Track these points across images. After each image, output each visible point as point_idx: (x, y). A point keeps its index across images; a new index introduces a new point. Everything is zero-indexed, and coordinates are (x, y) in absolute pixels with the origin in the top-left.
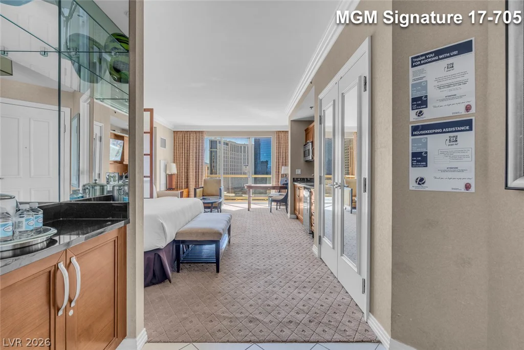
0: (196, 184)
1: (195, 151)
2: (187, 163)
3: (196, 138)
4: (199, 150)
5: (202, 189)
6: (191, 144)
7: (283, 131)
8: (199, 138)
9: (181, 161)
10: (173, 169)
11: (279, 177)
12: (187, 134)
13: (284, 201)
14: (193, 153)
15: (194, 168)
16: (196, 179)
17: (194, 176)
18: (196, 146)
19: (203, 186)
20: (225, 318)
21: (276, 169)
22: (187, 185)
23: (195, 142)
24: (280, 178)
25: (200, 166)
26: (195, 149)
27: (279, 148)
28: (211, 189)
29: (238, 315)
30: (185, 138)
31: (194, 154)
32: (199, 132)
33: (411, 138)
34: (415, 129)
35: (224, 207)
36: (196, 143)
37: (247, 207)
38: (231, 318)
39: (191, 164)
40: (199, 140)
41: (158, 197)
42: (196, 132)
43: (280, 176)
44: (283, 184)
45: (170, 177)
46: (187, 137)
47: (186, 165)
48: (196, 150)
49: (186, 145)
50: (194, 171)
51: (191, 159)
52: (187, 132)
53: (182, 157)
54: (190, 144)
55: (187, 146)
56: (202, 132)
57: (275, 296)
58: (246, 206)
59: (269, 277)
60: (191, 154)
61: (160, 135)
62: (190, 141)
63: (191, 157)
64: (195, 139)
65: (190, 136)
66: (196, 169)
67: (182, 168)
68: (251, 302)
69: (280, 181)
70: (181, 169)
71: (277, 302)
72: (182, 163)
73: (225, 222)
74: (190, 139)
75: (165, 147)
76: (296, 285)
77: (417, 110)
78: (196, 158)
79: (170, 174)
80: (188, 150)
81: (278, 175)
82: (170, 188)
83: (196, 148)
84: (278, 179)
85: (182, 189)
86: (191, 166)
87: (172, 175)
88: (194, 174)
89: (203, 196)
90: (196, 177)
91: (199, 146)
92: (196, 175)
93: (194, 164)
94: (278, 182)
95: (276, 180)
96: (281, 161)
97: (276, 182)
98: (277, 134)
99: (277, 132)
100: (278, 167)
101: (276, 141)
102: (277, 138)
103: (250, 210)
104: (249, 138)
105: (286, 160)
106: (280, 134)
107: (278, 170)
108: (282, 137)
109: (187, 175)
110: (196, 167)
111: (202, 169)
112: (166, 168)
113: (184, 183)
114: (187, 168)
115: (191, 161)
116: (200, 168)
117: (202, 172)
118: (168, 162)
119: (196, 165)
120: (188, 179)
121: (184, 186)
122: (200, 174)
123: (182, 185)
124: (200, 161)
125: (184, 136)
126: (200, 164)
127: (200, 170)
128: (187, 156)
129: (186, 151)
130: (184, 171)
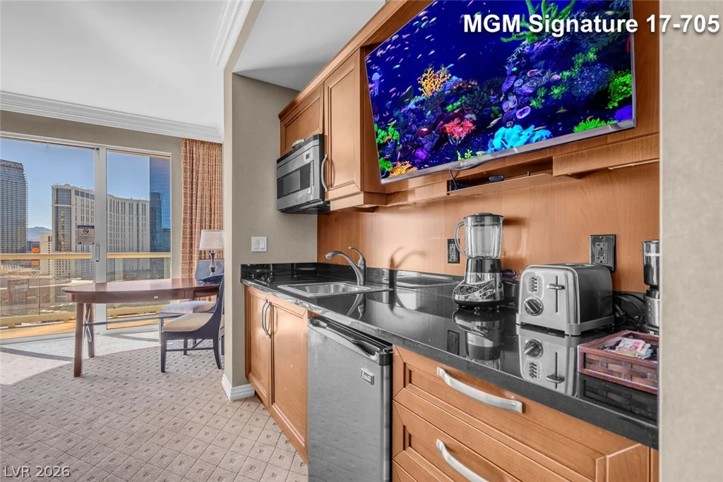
7: (202, 142)
11: (191, 258)
21: (185, 238)
24: (195, 261)
27: (191, 184)
43: (196, 256)
44: (205, 280)
69: (195, 268)
81: (191, 252)
84: (191, 263)
94: (191, 270)
95: (183, 269)
96: (198, 218)
97: (183, 273)
98: (186, 147)
99: (186, 143)
100: (188, 230)
101: (183, 166)
102: (186, 159)
103: (85, 369)
104: (98, 149)
105: (213, 215)
106: (194, 149)
107: (188, 239)
108: (201, 157)
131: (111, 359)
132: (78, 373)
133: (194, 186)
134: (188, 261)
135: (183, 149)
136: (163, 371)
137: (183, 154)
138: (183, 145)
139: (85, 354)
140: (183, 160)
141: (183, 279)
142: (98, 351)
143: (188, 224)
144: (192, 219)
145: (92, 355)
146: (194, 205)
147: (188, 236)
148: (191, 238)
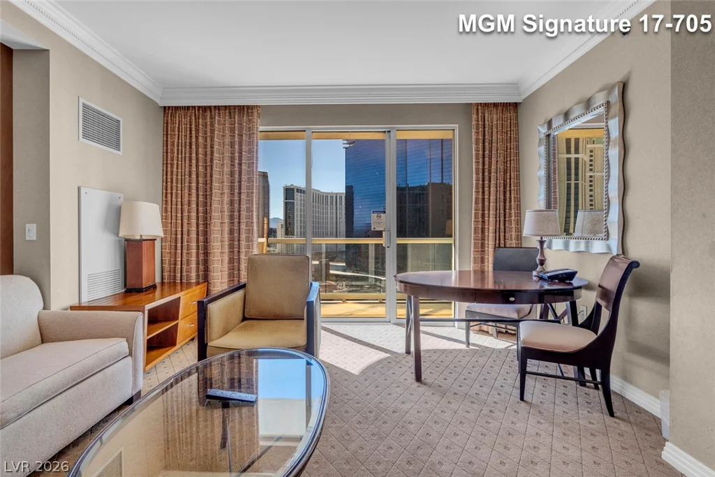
0: (231, 275)
1: (227, 169)
2: (205, 204)
3: (232, 130)
4: (240, 164)
5: (240, 294)
6: (216, 147)
7: (496, 105)
8: (241, 129)
9: (186, 199)
10: (149, 224)
11: (483, 246)
12: (204, 116)
14: (221, 173)
15: (226, 220)
16: (232, 252)
18: (233, 153)
19: (243, 280)
22: (206, 270)
23: (227, 140)
24: (490, 249)
25: (244, 214)
26: (227, 161)
27: (483, 157)
30: (197, 130)
31: (226, 178)
32: (241, 108)
36: (232, 144)
39: (215, 205)
40: (241, 135)
42: (230, 109)
43: (490, 243)
45: (132, 251)
46: (205, 124)
47: (201, 209)
48: (233, 165)
49: (200, 150)
50: (226, 229)
51: (216, 191)
52: (205, 109)
53: (190, 188)
54: (212, 147)
55: (205, 155)
56: (249, 109)
60: (215, 176)
62: (212, 138)
63: (215, 184)
64: (227, 131)
65: (212, 125)
66: (232, 223)
67: (189, 217)
69: (489, 257)
70: (185, 221)
72: (189, 204)
74: (212, 132)
75: (118, 147)
78: (232, 188)
79: (138, 238)
80: (209, 167)
81: (482, 239)
82: (130, 287)
83: (232, 159)
84: (482, 252)
86: (215, 214)
87: (141, 241)
88: (226, 236)
89: (244, 319)
90: (231, 246)
91: (240, 153)
92: (232, 240)
93: (226, 207)
95: (475, 258)
96: (492, 198)
97: (475, 263)
98: (478, 114)
99: (478, 109)
100: (480, 212)
101: (474, 137)
102: (477, 129)
104: (389, 131)
105: (508, 193)
106: (486, 115)
107: (480, 223)
108: (495, 123)
109: (206, 241)
110: (232, 217)
111: (250, 224)
112: (115, 216)
113: (194, 266)
114: (205, 219)
115: (215, 199)
116: (243, 220)
117: (250, 231)
118: (131, 200)
119: (232, 211)
120: (206, 254)
121: (193, 274)
122: (243, 236)
123: (189, 271)
124: (243, 197)
125: (197, 126)
126: (244, 207)
127: (243, 227)
128: (205, 184)
129: (201, 169)
130: (194, 228)
133: (487, 159)
134: (480, 249)
135: (474, 116)
137: (474, 123)
138: (475, 112)
140: (474, 131)
141: (475, 272)
143: (480, 205)
144: (483, 199)
147: (480, 219)
148: (483, 222)
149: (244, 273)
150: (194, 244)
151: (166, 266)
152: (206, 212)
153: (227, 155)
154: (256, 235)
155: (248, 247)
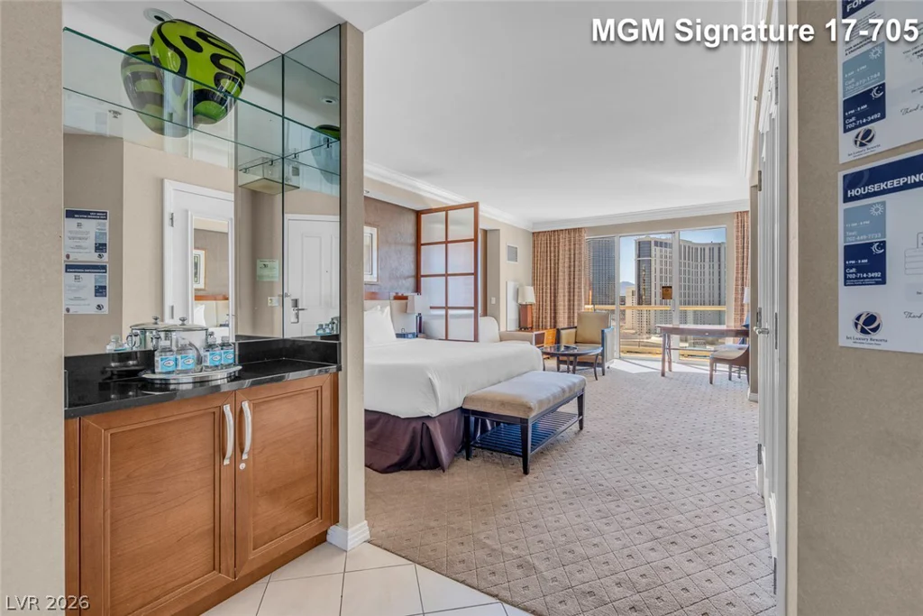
0: (569, 322)
1: (567, 265)
2: (555, 285)
3: (570, 241)
4: (574, 261)
5: (574, 330)
6: (561, 252)
8: (575, 241)
10: (530, 297)
11: (742, 310)
12: (554, 236)
13: (743, 362)
14: (564, 267)
15: (567, 294)
16: (569, 313)
17: (567, 307)
18: (570, 255)
19: (576, 325)
20: (484, 546)
21: (736, 294)
22: (555, 322)
23: (567, 248)
25: (576, 290)
26: (567, 260)
28: (591, 331)
29: (507, 550)
30: (550, 243)
31: (567, 269)
32: (575, 230)
33: (842, 206)
34: (853, 181)
35: (614, 364)
36: (570, 250)
37: (660, 368)
38: (494, 550)
39: (560, 286)
40: (575, 244)
41: (501, 340)
42: (569, 231)
45: (523, 309)
46: (555, 240)
47: (552, 288)
48: (570, 262)
49: (552, 254)
50: (567, 299)
51: (561, 278)
52: (554, 231)
53: (547, 276)
54: (559, 252)
55: (555, 256)
56: (579, 230)
57: (596, 541)
58: (658, 366)
59: (612, 505)
60: (561, 269)
61: (505, 242)
62: (558, 247)
63: (561, 274)
64: (567, 243)
65: (559, 239)
66: (570, 296)
67: (546, 292)
68: (546, 537)
70: (544, 295)
71: (592, 551)
72: (546, 285)
73: (559, 389)
74: (559, 243)
75: (516, 260)
76: (659, 533)
77: (855, 132)
78: (570, 275)
79: (524, 303)
80: (557, 263)
82: (522, 326)
83: (570, 258)
84: (742, 314)
85: (546, 329)
86: (560, 291)
87: (526, 305)
88: (566, 303)
89: (576, 343)
90: (569, 309)
91: (574, 254)
92: (569, 305)
93: (566, 287)
98: (737, 219)
99: (737, 215)
100: (740, 287)
101: (735, 234)
102: (738, 228)
103: (666, 374)
104: (675, 232)
109: (555, 306)
110: (569, 292)
111: (580, 296)
112: (517, 292)
113: (549, 319)
114: (555, 293)
115: (560, 282)
116: (576, 294)
117: (580, 300)
118: (521, 285)
119: (570, 288)
120: (555, 313)
121: (549, 324)
122: (576, 303)
123: (546, 322)
124: (576, 280)
125: (550, 240)
126: (576, 286)
127: (576, 297)
128: (555, 273)
129: (552, 265)
130: (549, 299)
131: (681, 374)
132: (663, 375)
135: (735, 220)
136: (711, 383)
137: (735, 225)
138: (735, 217)
139: (667, 369)
140: (734, 230)
142: (673, 370)
143: (740, 282)
145: (670, 370)
146: (745, 266)
149: (576, 320)
150: (549, 308)
151: (534, 320)
152: (555, 289)
153: (567, 256)
154: (583, 302)
155: (579, 309)
